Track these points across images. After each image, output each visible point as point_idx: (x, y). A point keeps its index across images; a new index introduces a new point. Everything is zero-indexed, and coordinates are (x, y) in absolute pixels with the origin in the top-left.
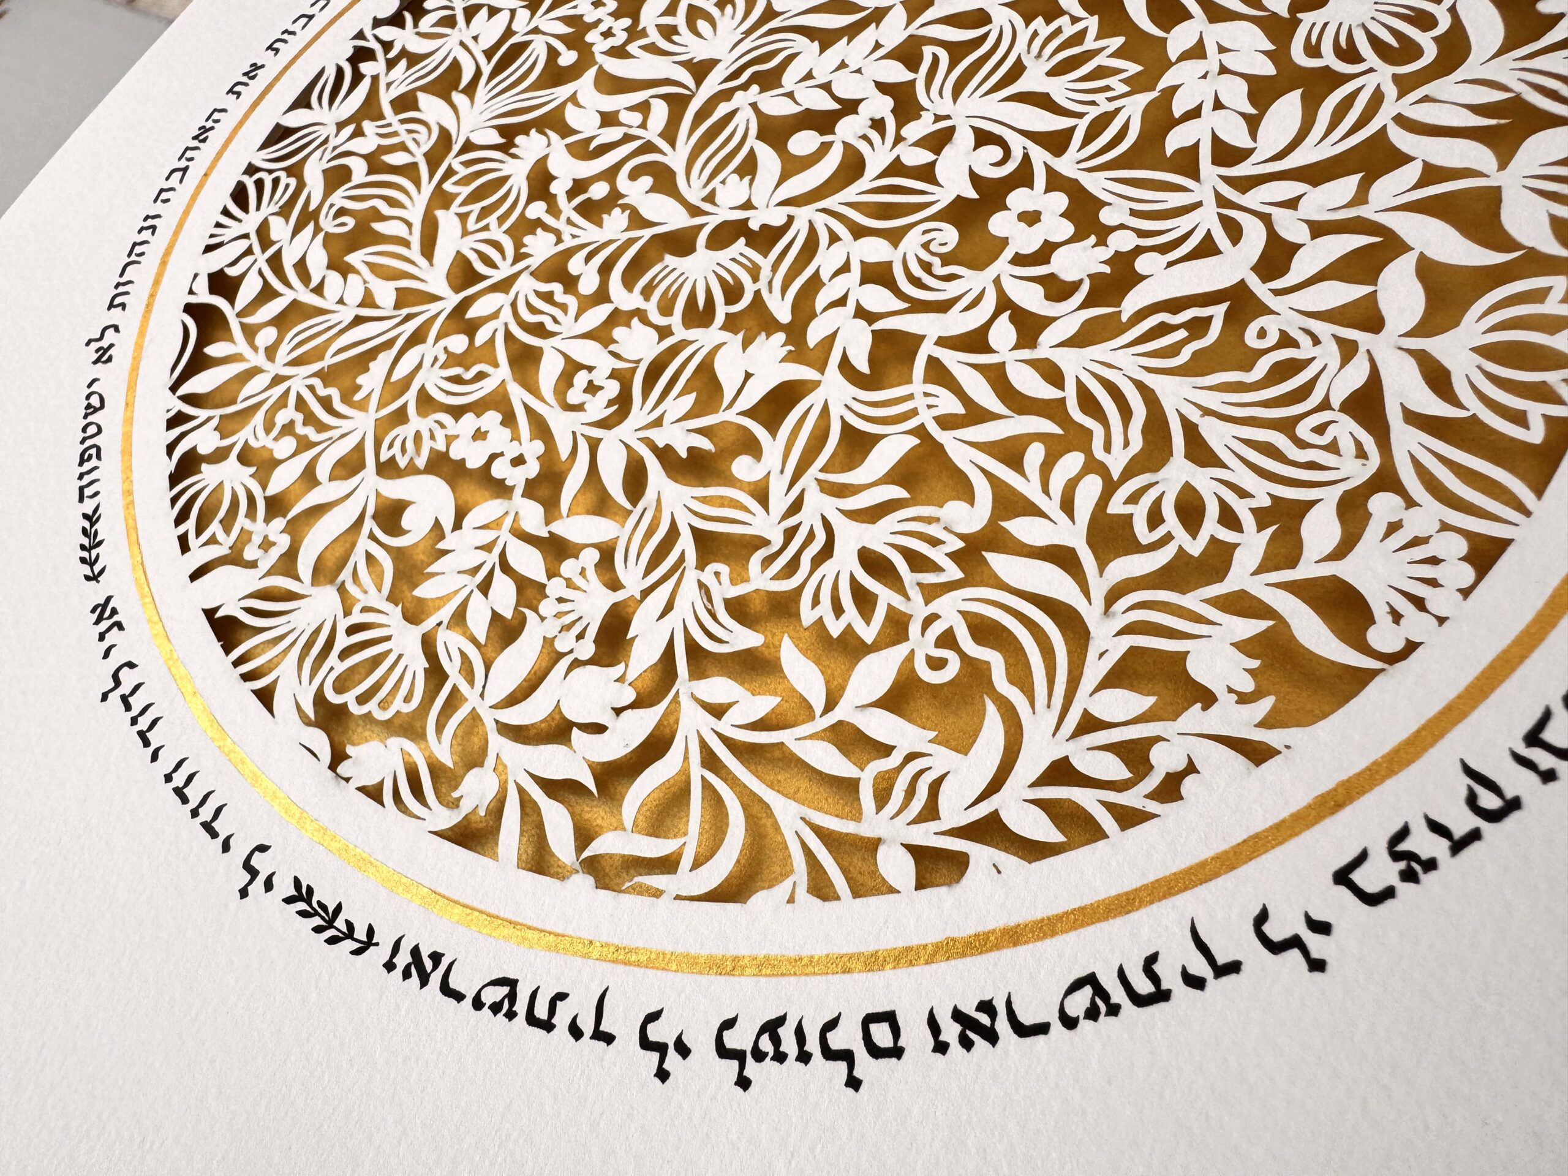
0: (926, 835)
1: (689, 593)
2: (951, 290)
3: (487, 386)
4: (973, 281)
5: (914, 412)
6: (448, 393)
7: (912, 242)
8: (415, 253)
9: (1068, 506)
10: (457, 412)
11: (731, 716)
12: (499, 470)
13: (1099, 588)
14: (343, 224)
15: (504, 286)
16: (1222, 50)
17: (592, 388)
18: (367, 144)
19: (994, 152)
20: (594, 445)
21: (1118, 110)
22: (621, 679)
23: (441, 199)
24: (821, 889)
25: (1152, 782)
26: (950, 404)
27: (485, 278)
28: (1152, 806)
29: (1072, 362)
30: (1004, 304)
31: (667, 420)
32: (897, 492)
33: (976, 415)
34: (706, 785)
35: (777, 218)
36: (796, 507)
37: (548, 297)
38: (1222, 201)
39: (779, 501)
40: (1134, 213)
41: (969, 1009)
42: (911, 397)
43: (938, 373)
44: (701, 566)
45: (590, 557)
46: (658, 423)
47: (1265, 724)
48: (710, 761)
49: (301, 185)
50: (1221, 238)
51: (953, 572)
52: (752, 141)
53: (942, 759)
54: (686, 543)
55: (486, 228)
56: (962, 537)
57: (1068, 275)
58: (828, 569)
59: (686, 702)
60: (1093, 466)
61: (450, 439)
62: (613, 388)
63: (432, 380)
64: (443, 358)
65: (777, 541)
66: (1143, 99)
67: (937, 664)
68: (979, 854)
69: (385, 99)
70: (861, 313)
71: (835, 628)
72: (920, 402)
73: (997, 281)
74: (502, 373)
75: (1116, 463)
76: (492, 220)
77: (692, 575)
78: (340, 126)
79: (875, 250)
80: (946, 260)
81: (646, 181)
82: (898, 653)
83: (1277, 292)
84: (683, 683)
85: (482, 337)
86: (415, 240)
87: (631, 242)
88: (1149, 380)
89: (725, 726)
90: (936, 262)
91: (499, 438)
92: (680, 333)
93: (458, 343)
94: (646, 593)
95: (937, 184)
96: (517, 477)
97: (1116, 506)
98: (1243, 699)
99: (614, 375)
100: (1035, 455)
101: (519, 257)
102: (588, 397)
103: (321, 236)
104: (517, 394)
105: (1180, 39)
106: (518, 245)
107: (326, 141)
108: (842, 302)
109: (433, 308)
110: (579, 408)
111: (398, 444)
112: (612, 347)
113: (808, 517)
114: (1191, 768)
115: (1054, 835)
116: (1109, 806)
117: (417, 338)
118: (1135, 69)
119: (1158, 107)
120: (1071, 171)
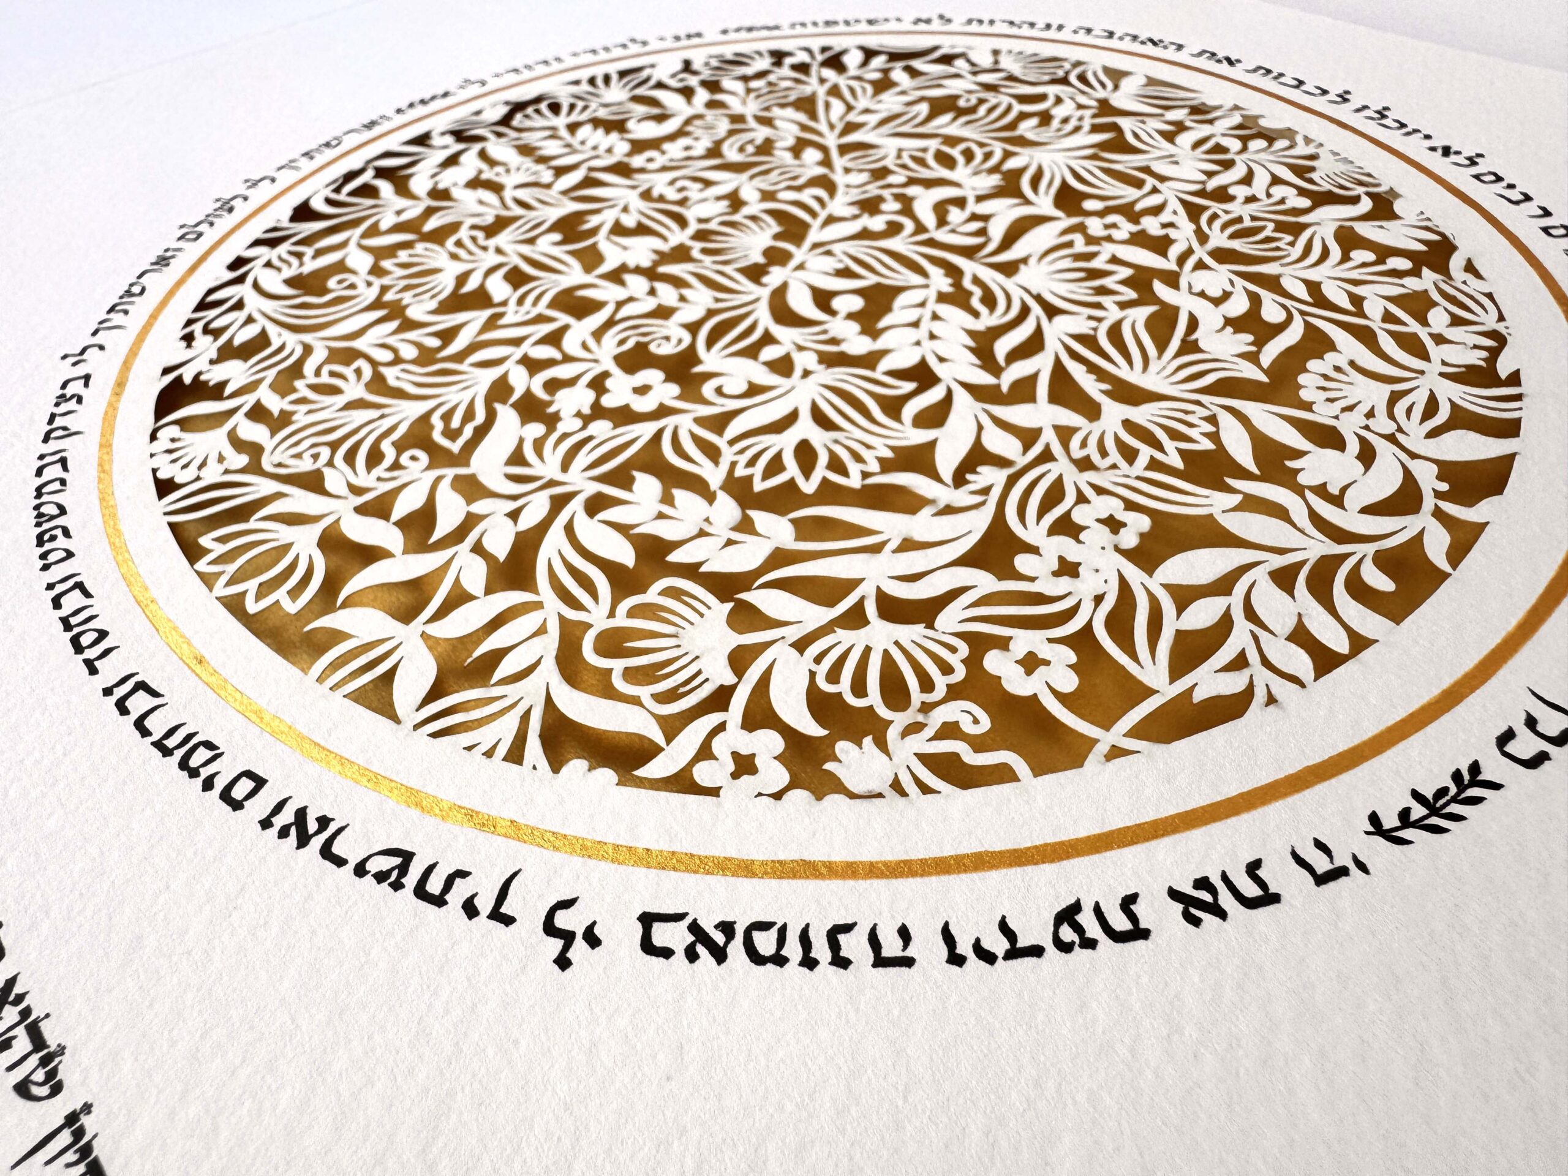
4: (606, 352)
6: (740, 140)
9: (382, 346)
15: (827, 162)
16: (730, 542)
17: (682, 190)
19: (734, 389)
20: (633, 187)
23: (952, 141)
26: (509, 320)
27: (840, 158)
29: (486, 375)
30: (571, 360)
31: (623, 216)
35: (773, 280)
38: (552, 483)
40: (590, 438)
41: (171, 260)
42: (534, 306)
46: (625, 210)
51: (388, 298)
53: (288, 273)
55: (899, 156)
56: (410, 305)
57: (563, 393)
58: (444, 257)
63: (762, 134)
64: (776, 139)
65: (483, 243)
66: (715, 482)
67: (342, 282)
68: (230, 277)
70: (631, 300)
71: (403, 254)
72: (525, 309)
73: (595, 361)
74: (735, 158)
75: (389, 371)
76: (906, 161)
77: (494, 212)
79: (690, 313)
80: (643, 345)
81: (878, 228)
82: (363, 271)
83: (440, 479)
85: (782, 153)
86: (919, 130)
87: (815, 216)
88: (431, 404)
90: (646, 340)
91: (679, 155)
92: (695, 227)
93: (783, 144)
94: (501, 197)
96: (637, 160)
99: (686, 199)
100: (433, 343)
101: (848, 170)
102: (676, 188)
104: (709, 163)
105: (774, 526)
106: (861, 171)
108: (652, 293)
109: (831, 137)
110: (670, 184)
111: (715, 121)
112: (712, 200)
113: (488, 256)
117: (808, 130)
118: (759, 486)
119: (698, 485)
120: (670, 422)
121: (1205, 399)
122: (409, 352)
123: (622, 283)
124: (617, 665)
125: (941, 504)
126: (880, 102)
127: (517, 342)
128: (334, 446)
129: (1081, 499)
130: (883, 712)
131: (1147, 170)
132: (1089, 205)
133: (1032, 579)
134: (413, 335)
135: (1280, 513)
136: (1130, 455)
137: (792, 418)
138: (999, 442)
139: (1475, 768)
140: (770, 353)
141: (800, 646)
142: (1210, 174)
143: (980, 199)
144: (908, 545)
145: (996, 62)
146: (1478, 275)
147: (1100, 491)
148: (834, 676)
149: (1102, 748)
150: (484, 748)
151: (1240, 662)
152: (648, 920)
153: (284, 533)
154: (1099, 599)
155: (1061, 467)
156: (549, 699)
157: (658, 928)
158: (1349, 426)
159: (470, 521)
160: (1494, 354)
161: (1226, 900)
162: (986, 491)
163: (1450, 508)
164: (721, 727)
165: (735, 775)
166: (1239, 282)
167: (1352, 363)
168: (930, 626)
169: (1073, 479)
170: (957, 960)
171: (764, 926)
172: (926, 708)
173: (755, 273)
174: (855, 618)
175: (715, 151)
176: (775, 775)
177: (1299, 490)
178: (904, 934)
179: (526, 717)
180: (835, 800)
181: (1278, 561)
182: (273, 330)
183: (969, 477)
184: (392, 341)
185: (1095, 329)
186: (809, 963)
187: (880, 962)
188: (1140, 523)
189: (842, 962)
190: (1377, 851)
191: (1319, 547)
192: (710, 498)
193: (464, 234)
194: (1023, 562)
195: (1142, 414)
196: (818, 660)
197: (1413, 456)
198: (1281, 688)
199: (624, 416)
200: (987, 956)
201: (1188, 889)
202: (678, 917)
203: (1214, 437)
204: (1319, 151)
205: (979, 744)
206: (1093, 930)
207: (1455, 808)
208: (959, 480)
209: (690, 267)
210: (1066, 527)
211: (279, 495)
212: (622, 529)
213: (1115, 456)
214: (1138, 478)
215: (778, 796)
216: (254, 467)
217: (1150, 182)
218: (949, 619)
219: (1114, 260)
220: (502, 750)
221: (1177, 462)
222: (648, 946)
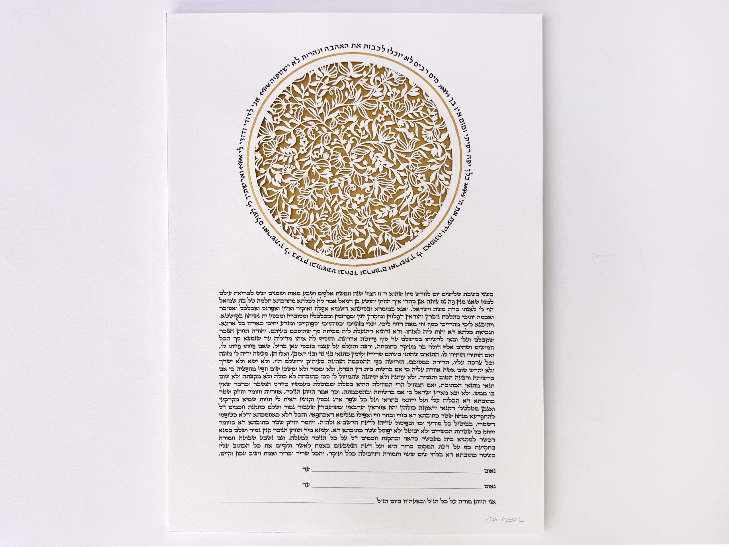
0: (281, 219)
1: (295, 182)
2: (346, 193)
3: (312, 138)
4: (348, 196)
5: (328, 197)
6: (309, 133)
7: (353, 185)
8: (330, 111)
9: (321, 218)
10: (307, 136)
11: (283, 194)
12: (301, 148)
13: (314, 224)
14: (331, 93)
15: (329, 130)
16: (392, 211)
17: (317, 154)
18: (348, 86)
19: (369, 189)
20: (309, 159)
21: (380, 202)
22: (282, 180)
23: (340, 108)
24: (271, 212)
25: (295, 236)
26: (330, 200)
27: (329, 127)
28: (293, 237)
29: (340, 211)
30: (346, 200)
31: (316, 167)
32: (317, 199)
33: (329, 204)
34: (275, 195)
35: (352, 165)
36: (310, 189)
37: (329, 138)
38: (368, 219)
39: (310, 187)
40: (363, 210)
41: (267, 229)
42: (329, 195)
43: (333, 197)
44: (299, 182)
45: (294, 168)
46: (315, 166)
47: (305, 243)
48: (278, 195)
49: (336, 79)
50: (362, 221)
51: (309, 210)
52: (364, 155)
53: (289, 217)
54: (301, 178)
55: (338, 120)
56: (314, 208)
57: (352, 206)
58: (304, 196)
59: (283, 189)
60: (327, 218)
61: (302, 138)
62: (318, 157)
63: (310, 129)
64: (314, 128)
65: (305, 189)
66: (383, 205)
67: (298, 212)
68: (281, 224)
69: (359, 82)
70: (339, 184)
71: (298, 200)
72: (329, 197)
73: (349, 198)
74: (314, 139)
75: (329, 220)
76: (339, 120)
77: (297, 181)
78: (351, 77)
79: (350, 181)
80: (351, 191)
81: (353, 142)
82: (298, 208)
83: (356, 229)
84: (284, 187)
85: (320, 132)
86: (332, 109)
87: (342, 146)
88: (340, 220)
89: (282, 194)
90: (350, 190)
91: (305, 145)
92: (329, 162)
93: (317, 129)
94: (293, 177)
95: (362, 184)
96: (301, 152)
97: (323, 222)
98: (307, 241)
99: (320, 156)
100: (327, 212)
101: (334, 130)
102: (315, 154)
103: (328, 90)
104: (312, 144)
105: (394, 205)
106: (336, 128)
107: (346, 76)
108: (340, 180)
109: (321, 121)
110: (313, 154)
111: (299, 130)
112: (324, 153)
113: (310, 191)
114: (298, 239)
115: (286, 229)
116: (291, 233)
117: (316, 122)
118: (387, 201)
119: (381, 206)
120: (368, 200)
121: (416, 149)
122: (327, 216)
123: (335, 182)
124: (398, 232)
125: (405, 189)
126: (317, 103)
127: (336, 203)
128: (339, 234)
129: (417, 177)
130: (422, 217)
131: (373, 97)
132: (374, 113)
133: (421, 192)
134: (322, 213)
135: (434, 163)
136: (416, 165)
137: (380, 189)
138: (403, 174)
139: (465, 183)
140: (366, 180)
141: (410, 217)
142: (382, 91)
143: (359, 123)
144: (408, 197)
145: (323, 75)
146: (428, 97)
147: (417, 174)
148: (416, 217)
149: (440, 206)
150: (397, 249)
151: (443, 187)
152: (423, 249)
153: (352, 248)
154: (428, 189)
155: (411, 173)
156: (397, 240)
157: (425, 248)
158: (432, 143)
159: (366, 230)
160: (438, 114)
161: (457, 212)
162: (408, 183)
163: (448, 149)
164: (412, 230)
165: (418, 233)
166: (404, 120)
167: (426, 129)
168: (418, 205)
169: (414, 174)
170: (444, 232)
171: (431, 242)
172: (425, 214)
173: (347, 165)
174: (411, 210)
175: (310, 141)
176: (420, 230)
177: (433, 158)
178: (440, 234)
179: (397, 243)
180: (426, 228)
181: (438, 171)
182: (304, 227)
183: (405, 182)
184: (321, 216)
185: (396, 145)
186: (436, 241)
187: (440, 237)
188: (424, 175)
189: (438, 239)
190: (463, 198)
191: (440, 166)
192: (385, 207)
193: (300, 189)
194: (419, 190)
195: (412, 157)
196: (413, 217)
197: (440, 143)
198: (448, 187)
199: (363, 204)
200: (446, 230)
201: (454, 213)
202: (425, 247)
203: (421, 155)
204: (392, 72)
205: (432, 214)
206: (451, 222)
207: (466, 189)
208: (404, 184)
209: (338, 171)
210: (419, 182)
211: (344, 245)
212: (381, 218)
213: (415, 167)
214: (419, 169)
215: (422, 232)
216: (335, 245)
217: (376, 100)
218: (419, 203)
219: (387, 126)
220: (399, 248)
221: (420, 163)
222: (425, 250)
